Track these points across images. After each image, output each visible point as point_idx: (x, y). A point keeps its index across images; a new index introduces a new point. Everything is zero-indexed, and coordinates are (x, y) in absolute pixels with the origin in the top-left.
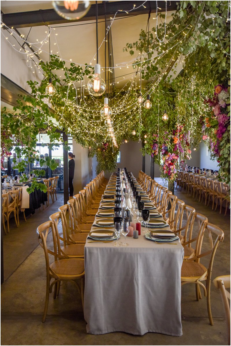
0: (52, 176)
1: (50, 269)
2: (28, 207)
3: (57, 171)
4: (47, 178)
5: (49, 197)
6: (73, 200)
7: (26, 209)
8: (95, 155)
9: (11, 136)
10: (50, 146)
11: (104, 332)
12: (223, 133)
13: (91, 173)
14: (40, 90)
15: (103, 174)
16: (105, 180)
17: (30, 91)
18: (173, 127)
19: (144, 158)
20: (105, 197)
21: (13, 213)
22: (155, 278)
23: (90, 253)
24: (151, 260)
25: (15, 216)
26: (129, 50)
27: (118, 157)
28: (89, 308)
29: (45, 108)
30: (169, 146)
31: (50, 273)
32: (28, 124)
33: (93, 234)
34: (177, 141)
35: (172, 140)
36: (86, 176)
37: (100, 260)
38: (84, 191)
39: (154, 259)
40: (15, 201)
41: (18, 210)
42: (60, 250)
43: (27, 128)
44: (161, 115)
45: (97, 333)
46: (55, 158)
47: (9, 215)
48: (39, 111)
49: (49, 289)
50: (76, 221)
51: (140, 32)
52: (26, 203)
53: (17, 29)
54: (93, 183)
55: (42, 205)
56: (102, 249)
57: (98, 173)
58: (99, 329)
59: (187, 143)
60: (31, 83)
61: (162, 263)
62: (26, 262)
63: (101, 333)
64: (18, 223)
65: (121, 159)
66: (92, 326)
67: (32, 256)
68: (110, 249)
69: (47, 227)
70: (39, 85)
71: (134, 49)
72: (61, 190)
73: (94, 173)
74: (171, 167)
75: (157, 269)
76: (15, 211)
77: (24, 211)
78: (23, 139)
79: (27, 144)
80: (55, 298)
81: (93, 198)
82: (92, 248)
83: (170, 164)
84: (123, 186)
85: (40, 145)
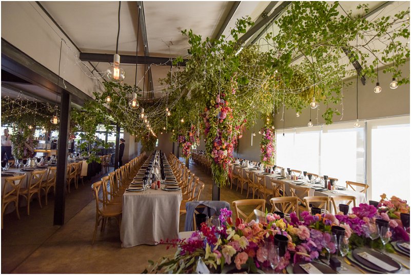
0: (107, 154)
1: (99, 211)
2: (86, 175)
3: (111, 151)
4: (103, 155)
5: (104, 169)
6: (119, 169)
7: (84, 177)
8: (140, 141)
9: (77, 125)
10: (106, 133)
11: (132, 246)
12: (208, 132)
13: (136, 153)
14: (101, 98)
15: (145, 154)
16: (145, 158)
17: (94, 98)
18: (190, 126)
19: (174, 143)
20: (142, 168)
21: (73, 179)
22: (165, 211)
23: (126, 198)
24: (163, 201)
25: (75, 181)
26: (160, 82)
27: (157, 143)
28: (124, 232)
29: (104, 109)
30: (186, 137)
31: (99, 213)
32: (91, 119)
33: (129, 188)
34: (191, 135)
35: (189, 134)
36: (132, 155)
37: (132, 202)
38: (128, 164)
39: (165, 200)
40: (76, 170)
41: (78, 177)
42: (107, 200)
43: (90, 121)
44: (181, 119)
45: (128, 247)
46: (110, 142)
47: (70, 180)
48: (100, 111)
49: (98, 224)
50: (121, 183)
51: (168, 73)
52: (84, 172)
53: (91, 62)
54: (136, 160)
55: (97, 174)
56: (134, 196)
57: (142, 152)
58: (130, 244)
59: (197, 136)
60: (96, 94)
61: (170, 203)
62: (82, 211)
63: (130, 246)
64: (77, 186)
65: (158, 144)
66: (125, 242)
67: (87, 208)
68: (139, 196)
69: (99, 185)
70: (101, 95)
71: (164, 82)
72: (113, 164)
73: (139, 153)
74: (188, 150)
75: (166, 206)
76: (75, 177)
77: (82, 177)
78: (86, 128)
79: (89, 132)
80: (101, 231)
81: (135, 169)
82: (128, 196)
83: (187, 149)
84: (155, 161)
85: (99, 132)
